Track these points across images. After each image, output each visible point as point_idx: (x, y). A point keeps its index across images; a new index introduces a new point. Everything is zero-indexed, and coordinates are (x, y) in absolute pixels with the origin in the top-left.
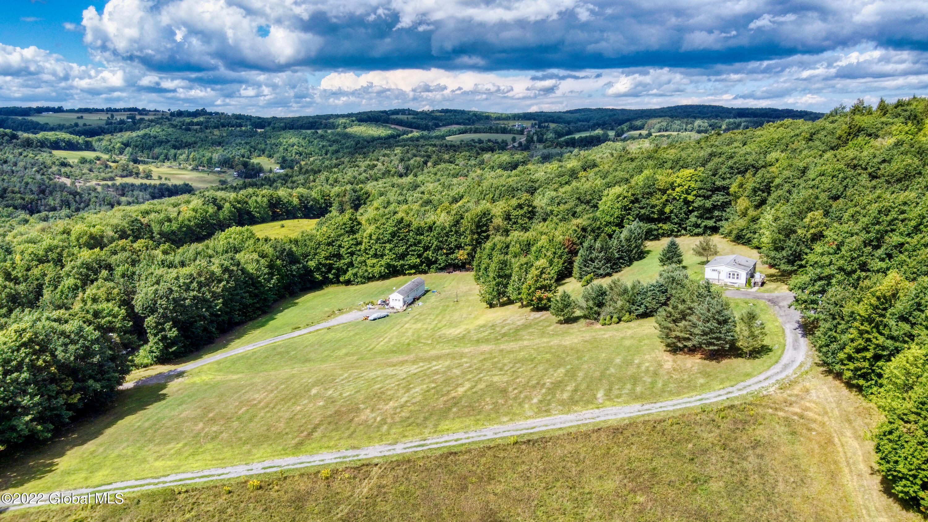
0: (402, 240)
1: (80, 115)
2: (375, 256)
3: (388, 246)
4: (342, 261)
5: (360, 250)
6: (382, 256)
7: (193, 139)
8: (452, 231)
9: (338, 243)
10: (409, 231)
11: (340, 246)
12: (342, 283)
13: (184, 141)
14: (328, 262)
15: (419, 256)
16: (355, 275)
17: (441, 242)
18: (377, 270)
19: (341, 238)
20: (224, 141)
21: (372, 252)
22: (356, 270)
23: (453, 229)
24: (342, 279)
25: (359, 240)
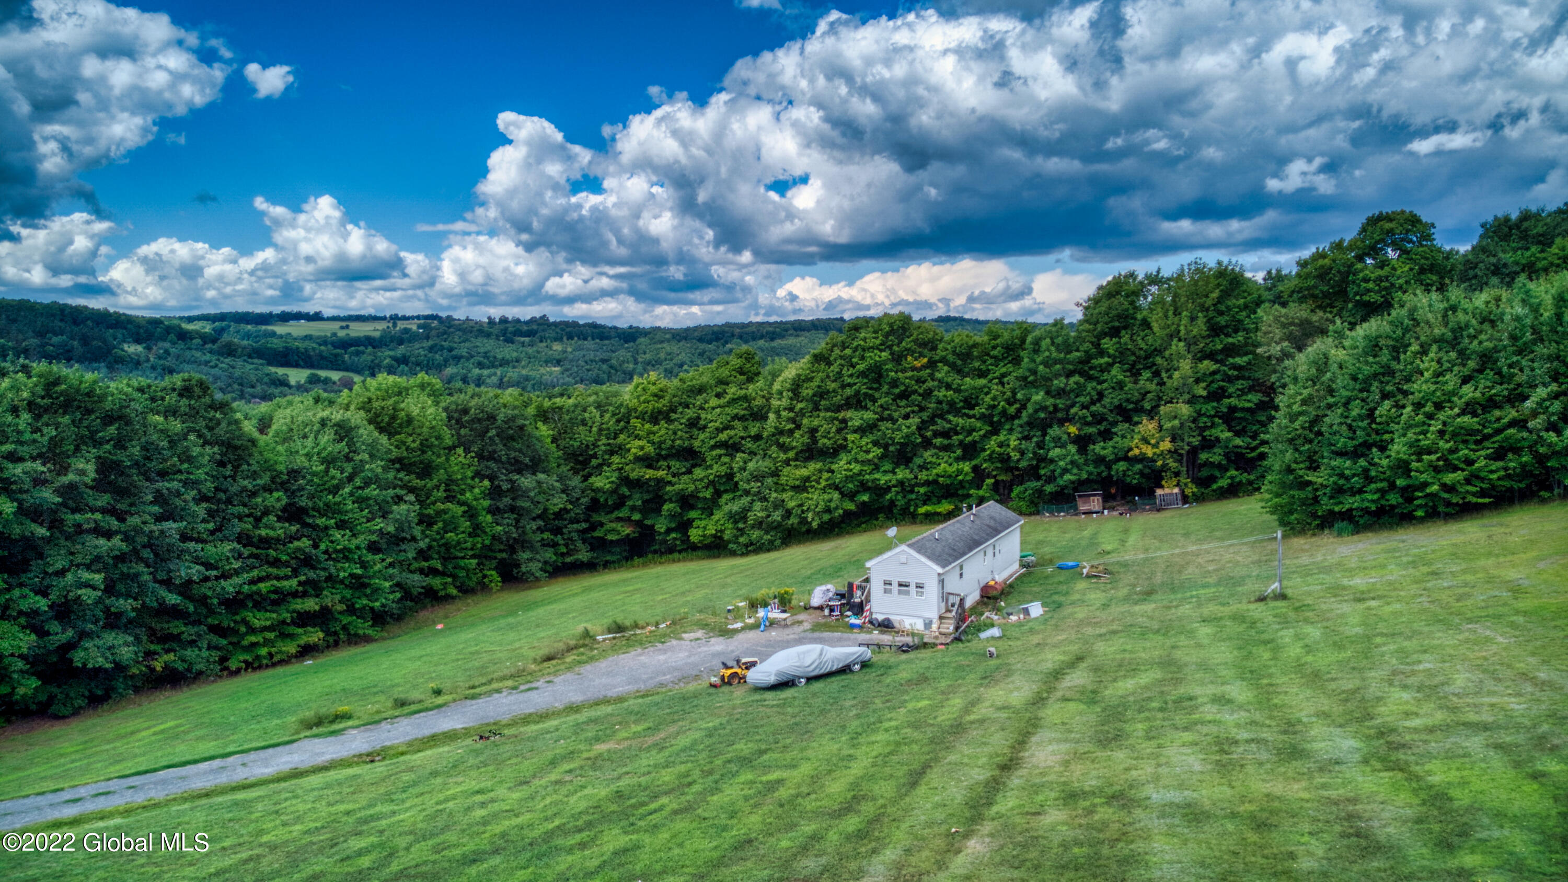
0: (904, 395)
1: (344, 324)
2: (810, 453)
3: (856, 418)
4: (699, 472)
5: (757, 438)
6: (835, 452)
7: (515, 354)
8: (1102, 353)
9: (690, 413)
10: (932, 364)
11: (694, 424)
12: (694, 548)
13: (499, 356)
14: (649, 474)
15: (970, 451)
16: (740, 517)
17: (1061, 393)
18: (816, 499)
19: (699, 400)
20: (566, 359)
21: (799, 440)
22: (745, 500)
23: (1108, 344)
24: (694, 534)
25: (759, 402)
